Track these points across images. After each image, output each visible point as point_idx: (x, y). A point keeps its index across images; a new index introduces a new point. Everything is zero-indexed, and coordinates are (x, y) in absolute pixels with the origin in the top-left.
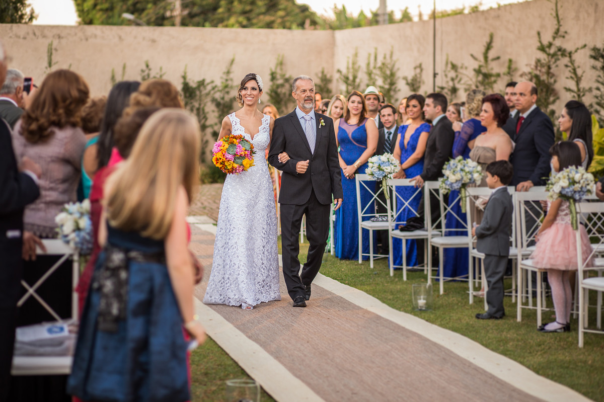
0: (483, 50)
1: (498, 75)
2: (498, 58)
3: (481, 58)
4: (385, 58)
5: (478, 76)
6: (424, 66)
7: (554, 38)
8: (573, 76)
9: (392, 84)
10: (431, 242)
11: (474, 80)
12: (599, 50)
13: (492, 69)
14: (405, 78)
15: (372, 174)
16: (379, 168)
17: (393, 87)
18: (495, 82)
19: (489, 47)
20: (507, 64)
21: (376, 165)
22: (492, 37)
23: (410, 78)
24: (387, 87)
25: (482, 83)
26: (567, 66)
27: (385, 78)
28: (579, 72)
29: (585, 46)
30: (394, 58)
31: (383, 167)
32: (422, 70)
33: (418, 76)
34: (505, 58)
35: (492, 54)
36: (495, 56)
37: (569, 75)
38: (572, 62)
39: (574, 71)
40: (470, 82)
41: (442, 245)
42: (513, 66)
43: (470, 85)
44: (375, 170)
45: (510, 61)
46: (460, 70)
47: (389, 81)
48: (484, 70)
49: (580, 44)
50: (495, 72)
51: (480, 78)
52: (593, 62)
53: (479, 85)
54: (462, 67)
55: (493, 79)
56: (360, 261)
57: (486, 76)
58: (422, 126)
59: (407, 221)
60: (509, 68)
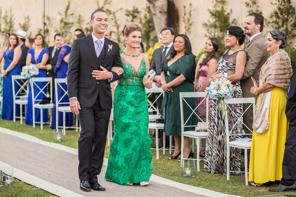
0: (65, 9)
1: (73, 23)
2: (73, 14)
3: (63, 14)
4: (6, 12)
5: (61, 24)
6: (30, 17)
7: (105, 4)
8: (116, 24)
9: (11, 27)
10: (58, 109)
11: (59, 25)
12: (129, 11)
13: (69, 20)
14: (20, 24)
15: (25, 75)
16: (28, 72)
17: (12, 29)
18: (71, 27)
19: (68, 8)
20: (78, 18)
21: (27, 71)
22: (69, 3)
23: (22, 24)
24: (8, 28)
25: (64, 27)
26: (112, 19)
27: (7, 23)
28: (118, 23)
29: (121, 9)
30: (13, 12)
31: (30, 72)
32: (29, 20)
33: (27, 23)
34: (77, 14)
35: (69, 12)
36: (72, 13)
37: (113, 24)
38: (115, 17)
39: (116, 22)
40: (57, 27)
41: (65, 110)
42: (81, 19)
43: (57, 29)
44: (26, 73)
45: (80, 16)
46: (51, 20)
47: (9, 25)
48: (65, 20)
49: (119, 8)
50: (71, 21)
51: (63, 24)
52: (126, 17)
53: (62, 28)
54: (53, 19)
55: (70, 25)
56: (14, 120)
57: (66, 24)
58: (43, 50)
59: (43, 99)
60: (79, 19)
